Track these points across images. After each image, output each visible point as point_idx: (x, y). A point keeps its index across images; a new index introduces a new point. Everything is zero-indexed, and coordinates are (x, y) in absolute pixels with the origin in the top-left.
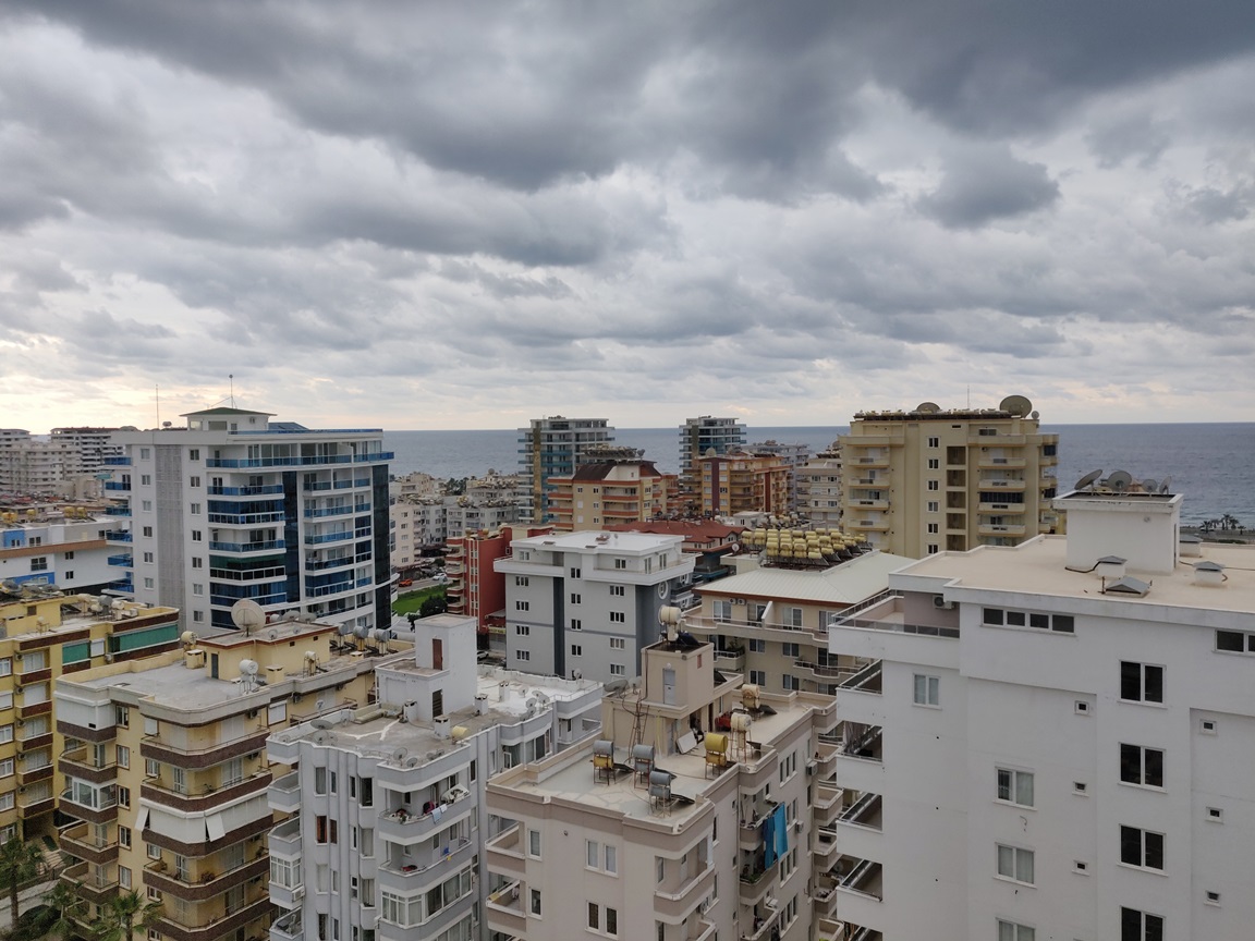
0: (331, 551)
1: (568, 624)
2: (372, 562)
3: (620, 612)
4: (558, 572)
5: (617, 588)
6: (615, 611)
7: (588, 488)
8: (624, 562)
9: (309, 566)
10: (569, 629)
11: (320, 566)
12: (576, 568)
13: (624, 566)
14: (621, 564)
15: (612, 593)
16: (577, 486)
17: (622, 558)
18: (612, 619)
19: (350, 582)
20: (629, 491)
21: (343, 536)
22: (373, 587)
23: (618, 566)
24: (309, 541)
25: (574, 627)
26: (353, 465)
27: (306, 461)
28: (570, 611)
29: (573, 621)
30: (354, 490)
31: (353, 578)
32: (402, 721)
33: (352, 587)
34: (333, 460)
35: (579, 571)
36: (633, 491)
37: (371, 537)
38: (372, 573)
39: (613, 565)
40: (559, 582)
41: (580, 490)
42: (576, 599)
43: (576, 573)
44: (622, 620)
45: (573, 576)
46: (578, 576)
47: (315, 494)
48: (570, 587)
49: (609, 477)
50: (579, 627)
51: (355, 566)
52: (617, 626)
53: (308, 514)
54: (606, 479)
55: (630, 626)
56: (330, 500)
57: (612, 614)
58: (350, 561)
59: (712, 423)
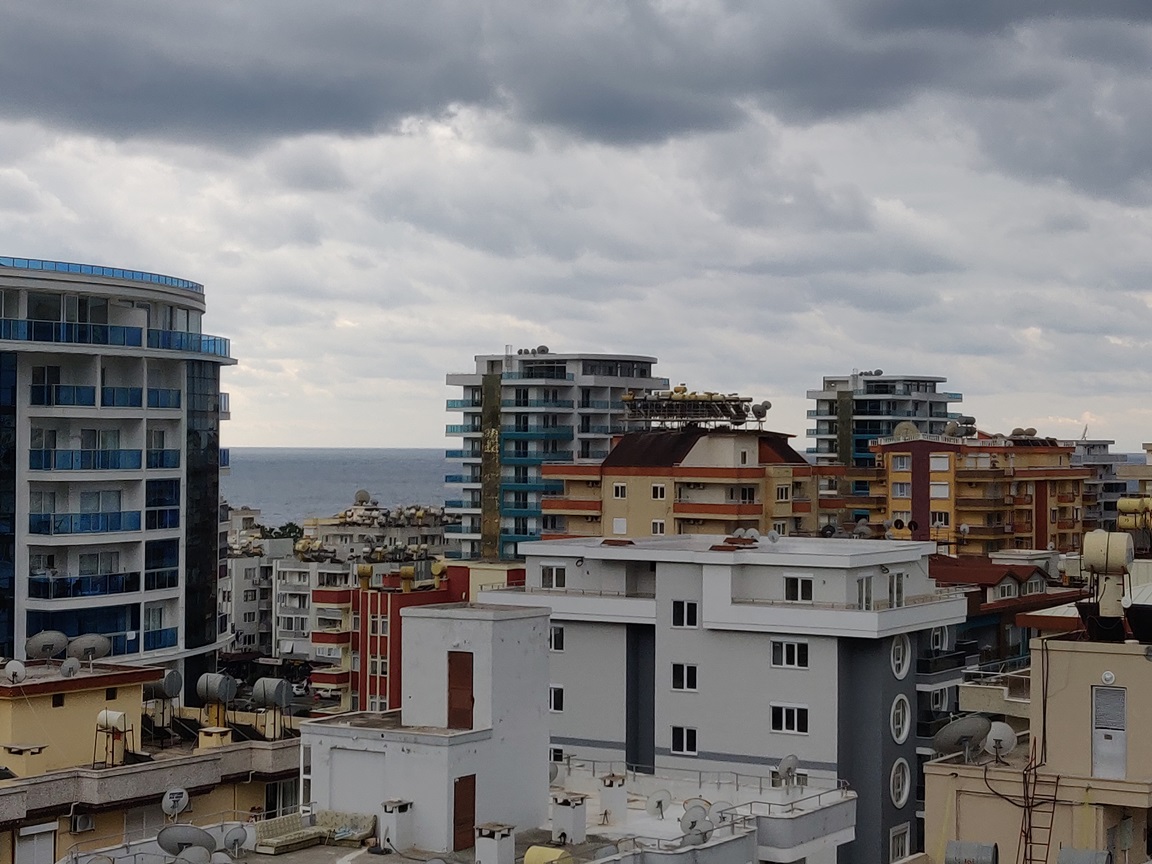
0: (89, 554)
1: (663, 738)
2: (180, 592)
3: (795, 705)
4: (639, 611)
5: (790, 648)
6: (785, 705)
7: (639, 485)
8: (807, 584)
9: (38, 589)
10: (665, 752)
11: (64, 589)
12: (686, 599)
13: (807, 595)
14: (798, 590)
15: (777, 660)
16: (612, 482)
17: (801, 575)
18: (777, 724)
19: (131, 635)
20: (738, 494)
21: (114, 522)
22: (180, 651)
23: (791, 594)
24: (39, 525)
25: (678, 745)
26: (144, 351)
27: (41, 332)
28: (670, 708)
29: (677, 732)
30: (144, 413)
31: (136, 626)
32: (376, 850)
33: (133, 648)
34: (102, 338)
35: (692, 607)
36: (748, 492)
37: (180, 533)
38: (176, 620)
39: (781, 591)
40: (640, 637)
41: (620, 492)
42: (685, 676)
43: (685, 613)
44: (803, 727)
45: (678, 620)
46: (692, 621)
47: (57, 412)
48: (670, 648)
49: (691, 460)
50: (692, 746)
51: (141, 597)
52: (788, 744)
53: (40, 460)
54: (685, 463)
55: (823, 740)
56: (91, 432)
57: (777, 712)
58: (131, 583)
59: (884, 386)
